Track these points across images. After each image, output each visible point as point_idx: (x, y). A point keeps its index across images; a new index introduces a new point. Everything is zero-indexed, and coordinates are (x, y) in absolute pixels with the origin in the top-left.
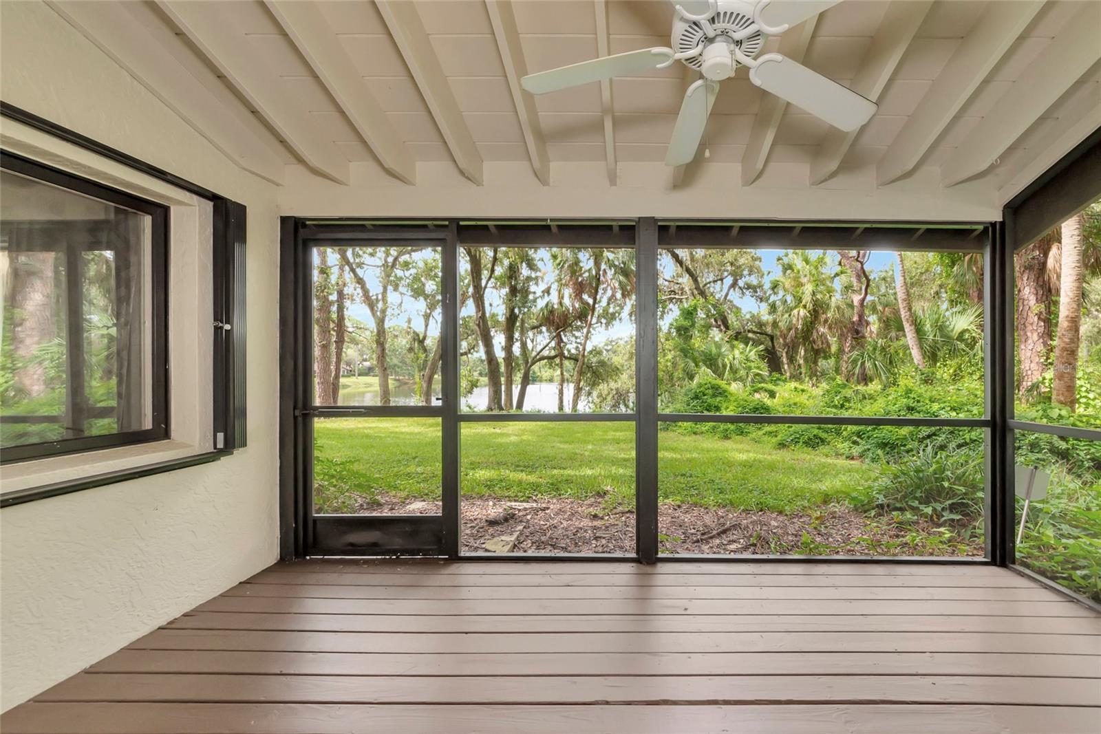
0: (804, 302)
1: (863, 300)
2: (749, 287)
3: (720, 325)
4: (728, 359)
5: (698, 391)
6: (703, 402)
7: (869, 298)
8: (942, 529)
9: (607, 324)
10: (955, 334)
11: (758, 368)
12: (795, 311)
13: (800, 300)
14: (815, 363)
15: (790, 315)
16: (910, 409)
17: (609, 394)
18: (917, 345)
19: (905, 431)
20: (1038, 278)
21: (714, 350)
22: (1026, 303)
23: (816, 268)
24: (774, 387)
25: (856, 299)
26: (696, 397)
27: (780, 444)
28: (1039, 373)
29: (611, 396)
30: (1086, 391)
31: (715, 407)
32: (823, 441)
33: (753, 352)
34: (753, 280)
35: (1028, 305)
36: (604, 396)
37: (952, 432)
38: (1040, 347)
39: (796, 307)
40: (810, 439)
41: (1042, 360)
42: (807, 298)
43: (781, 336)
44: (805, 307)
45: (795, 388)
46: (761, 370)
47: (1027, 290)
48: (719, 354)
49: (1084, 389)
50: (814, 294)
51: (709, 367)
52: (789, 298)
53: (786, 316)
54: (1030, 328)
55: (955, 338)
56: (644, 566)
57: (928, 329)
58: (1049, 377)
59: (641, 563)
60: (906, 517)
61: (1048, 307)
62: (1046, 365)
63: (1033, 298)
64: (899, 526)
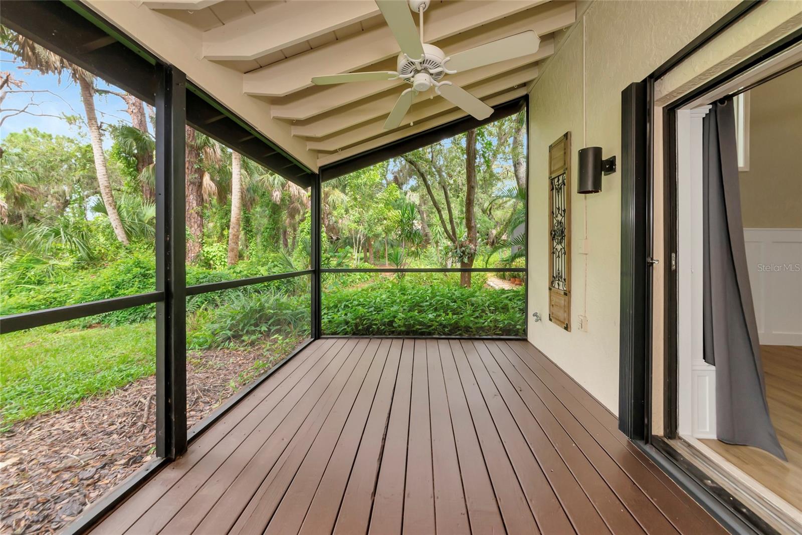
8: (276, 336)
10: (146, 219)
18: (120, 225)
20: (198, 190)
22: (191, 204)
28: (198, 248)
30: (224, 258)
35: (192, 206)
38: (198, 233)
41: (200, 241)
47: (191, 197)
49: (223, 257)
55: (146, 222)
56: (182, 460)
57: (125, 214)
58: (206, 250)
59: (174, 461)
60: (253, 337)
61: (202, 210)
62: (202, 244)
63: (195, 202)
64: (252, 344)
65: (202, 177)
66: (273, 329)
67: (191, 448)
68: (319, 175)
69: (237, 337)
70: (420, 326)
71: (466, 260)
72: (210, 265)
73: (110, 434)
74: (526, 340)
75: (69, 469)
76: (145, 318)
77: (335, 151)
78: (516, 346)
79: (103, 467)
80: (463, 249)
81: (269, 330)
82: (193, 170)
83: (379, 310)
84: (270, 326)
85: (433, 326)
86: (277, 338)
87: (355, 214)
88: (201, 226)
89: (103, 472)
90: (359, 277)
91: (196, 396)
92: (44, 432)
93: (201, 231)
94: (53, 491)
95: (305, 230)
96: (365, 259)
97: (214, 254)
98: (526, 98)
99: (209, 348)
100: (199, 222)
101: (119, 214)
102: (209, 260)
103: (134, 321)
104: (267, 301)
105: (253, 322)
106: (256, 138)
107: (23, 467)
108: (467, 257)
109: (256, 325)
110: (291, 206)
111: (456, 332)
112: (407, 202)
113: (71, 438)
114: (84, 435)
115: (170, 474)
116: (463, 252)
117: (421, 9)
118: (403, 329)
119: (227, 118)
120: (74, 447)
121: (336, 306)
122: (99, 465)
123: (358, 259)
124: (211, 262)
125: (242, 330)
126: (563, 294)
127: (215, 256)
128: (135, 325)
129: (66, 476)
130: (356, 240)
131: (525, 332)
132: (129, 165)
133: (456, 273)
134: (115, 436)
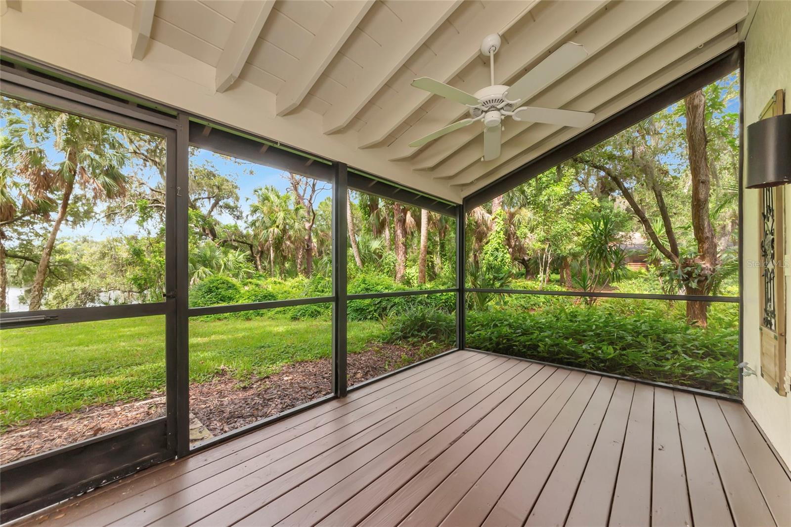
0: (277, 224)
1: (311, 226)
2: (227, 207)
3: (208, 234)
4: (223, 261)
5: (211, 286)
6: (216, 294)
7: (314, 226)
8: (431, 342)
9: (75, 223)
10: (372, 250)
11: (247, 268)
12: (271, 229)
13: (275, 222)
14: (283, 264)
15: (267, 231)
16: (367, 289)
17: (72, 294)
18: (358, 255)
19: (367, 301)
21: (208, 253)
22: (398, 237)
23: (285, 202)
24: (258, 281)
25: (307, 225)
26: (210, 291)
27: (292, 318)
28: (403, 270)
29: (75, 296)
31: (228, 297)
32: (319, 312)
33: (241, 256)
34: (231, 202)
35: (400, 238)
36: (64, 297)
37: (388, 300)
38: (403, 259)
39: (271, 227)
40: (312, 312)
41: (404, 264)
42: (280, 221)
43: (259, 245)
44: (278, 227)
45: (275, 281)
46: (250, 269)
47: (399, 231)
48: (213, 257)
50: (284, 219)
51: (205, 266)
52: (266, 220)
53: (265, 231)
54: (400, 249)
55: (373, 252)
56: (342, 399)
57: (361, 247)
58: (408, 271)
59: (339, 398)
60: (416, 340)
61: (406, 240)
62: (406, 266)
63: (401, 235)
64: (413, 345)
65: (405, 215)
66: (431, 336)
67: (349, 395)
68: (463, 205)
69: (405, 337)
70: (568, 355)
71: (694, 285)
72: (410, 283)
73: (324, 378)
74: (740, 402)
75: (305, 388)
76: (366, 319)
77: (472, 183)
78: (728, 407)
79: (316, 393)
80: (689, 269)
81: (427, 336)
82: (400, 210)
83: (525, 333)
84: (428, 333)
85: (583, 357)
86: (432, 343)
87: (540, 233)
88: (406, 253)
89: (316, 395)
90: (543, 300)
91: (368, 369)
92: (303, 369)
93: (405, 256)
94: (297, 396)
95: (489, 252)
96: (560, 282)
97: (413, 275)
98: (740, 47)
99: (387, 343)
100: (404, 250)
101: (358, 248)
102: (409, 280)
103: (360, 320)
104: (429, 312)
105: (416, 328)
106: (402, 189)
107: (292, 381)
108: (696, 281)
109: (419, 331)
110: (478, 230)
111: (616, 370)
112: (616, 211)
113: (311, 375)
114: (315, 375)
115: (334, 404)
116: (689, 274)
117: (492, 52)
118: (545, 355)
119: (379, 182)
120: (310, 379)
121: (487, 324)
122: (315, 391)
123: (544, 281)
124: (411, 281)
125: (409, 333)
126: (773, 337)
127: (413, 276)
128: (360, 322)
129: (303, 391)
130: (542, 259)
131: (739, 390)
132: (365, 213)
133: (680, 301)
134: (325, 380)
